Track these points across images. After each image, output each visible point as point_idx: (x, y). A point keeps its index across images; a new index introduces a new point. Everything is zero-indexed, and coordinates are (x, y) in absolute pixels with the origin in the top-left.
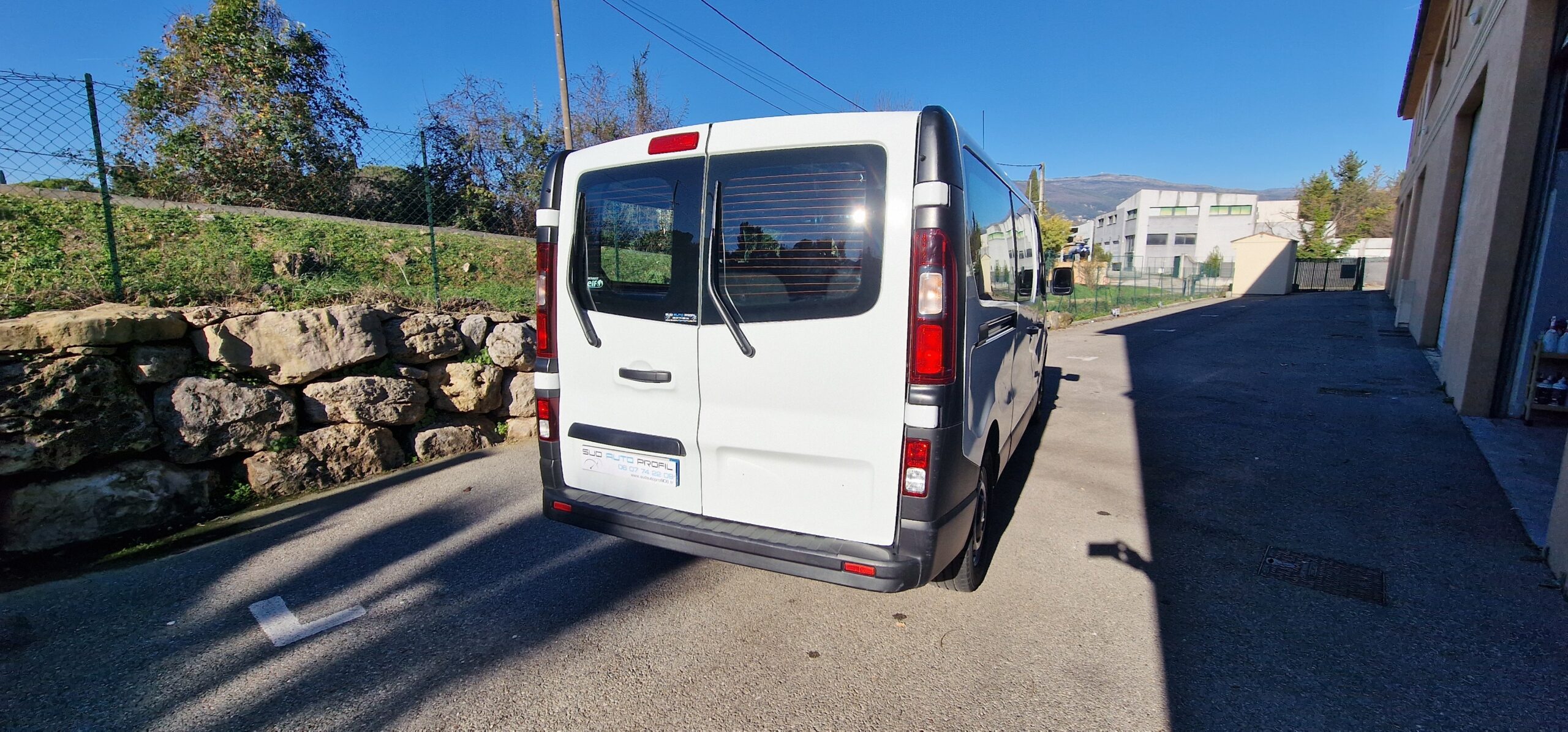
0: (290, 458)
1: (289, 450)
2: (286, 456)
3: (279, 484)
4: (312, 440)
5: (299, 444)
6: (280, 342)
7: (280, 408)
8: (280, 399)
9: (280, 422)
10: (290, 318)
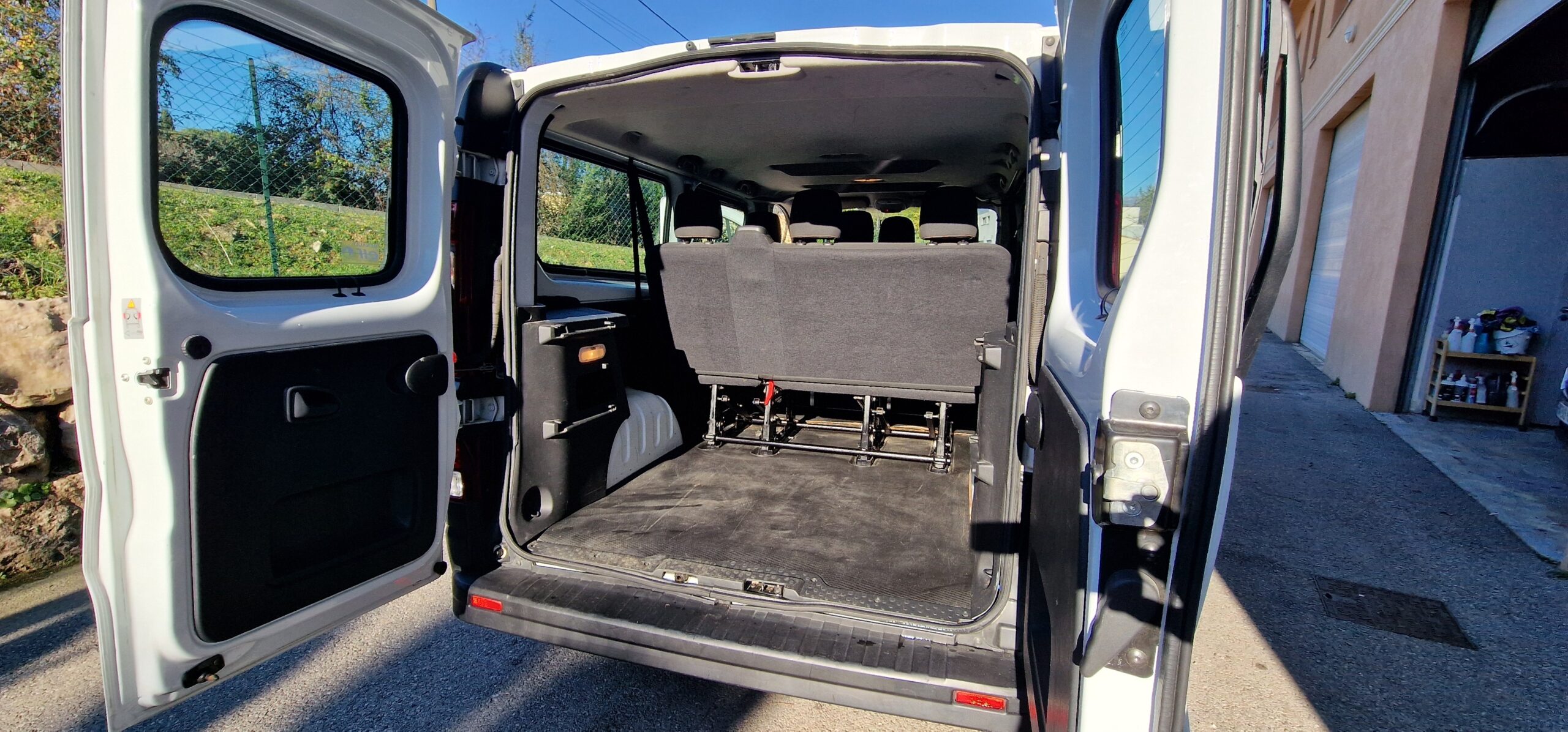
0: (36, 514)
1: (35, 504)
2: (28, 512)
3: (15, 555)
4: (75, 485)
5: (53, 493)
6: (15, 345)
7: (16, 443)
8: (16, 430)
9: (19, 464)
10: (32, 310)
